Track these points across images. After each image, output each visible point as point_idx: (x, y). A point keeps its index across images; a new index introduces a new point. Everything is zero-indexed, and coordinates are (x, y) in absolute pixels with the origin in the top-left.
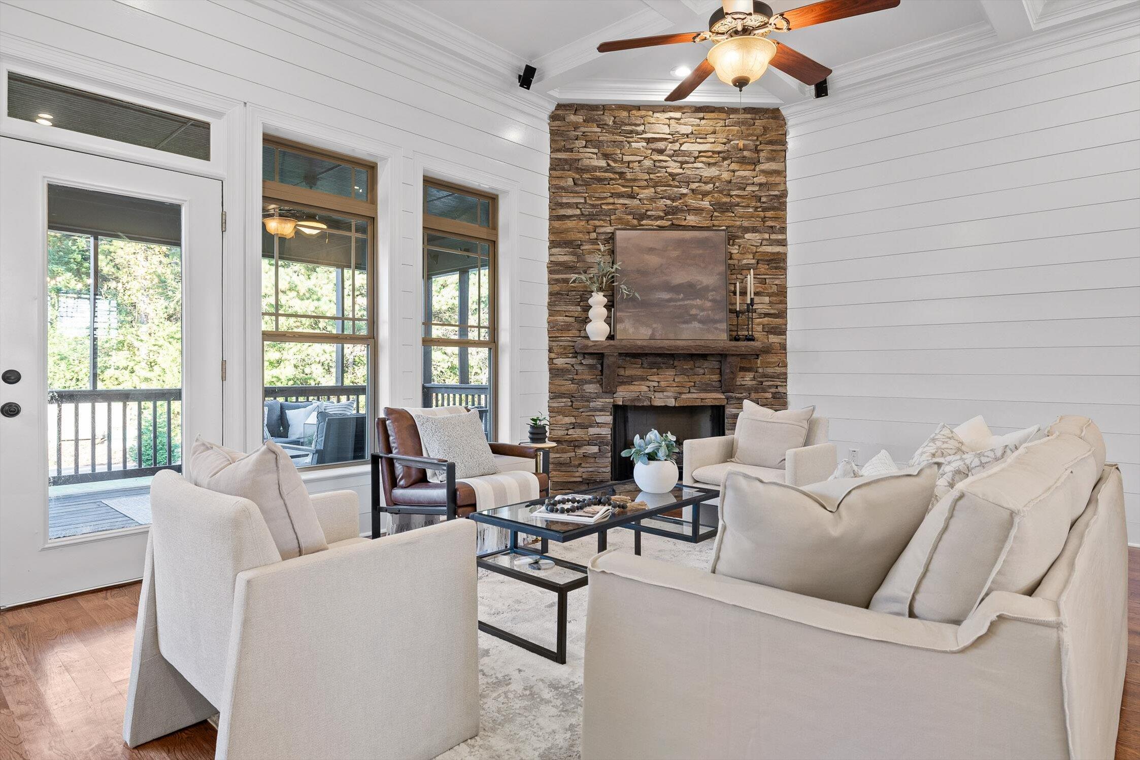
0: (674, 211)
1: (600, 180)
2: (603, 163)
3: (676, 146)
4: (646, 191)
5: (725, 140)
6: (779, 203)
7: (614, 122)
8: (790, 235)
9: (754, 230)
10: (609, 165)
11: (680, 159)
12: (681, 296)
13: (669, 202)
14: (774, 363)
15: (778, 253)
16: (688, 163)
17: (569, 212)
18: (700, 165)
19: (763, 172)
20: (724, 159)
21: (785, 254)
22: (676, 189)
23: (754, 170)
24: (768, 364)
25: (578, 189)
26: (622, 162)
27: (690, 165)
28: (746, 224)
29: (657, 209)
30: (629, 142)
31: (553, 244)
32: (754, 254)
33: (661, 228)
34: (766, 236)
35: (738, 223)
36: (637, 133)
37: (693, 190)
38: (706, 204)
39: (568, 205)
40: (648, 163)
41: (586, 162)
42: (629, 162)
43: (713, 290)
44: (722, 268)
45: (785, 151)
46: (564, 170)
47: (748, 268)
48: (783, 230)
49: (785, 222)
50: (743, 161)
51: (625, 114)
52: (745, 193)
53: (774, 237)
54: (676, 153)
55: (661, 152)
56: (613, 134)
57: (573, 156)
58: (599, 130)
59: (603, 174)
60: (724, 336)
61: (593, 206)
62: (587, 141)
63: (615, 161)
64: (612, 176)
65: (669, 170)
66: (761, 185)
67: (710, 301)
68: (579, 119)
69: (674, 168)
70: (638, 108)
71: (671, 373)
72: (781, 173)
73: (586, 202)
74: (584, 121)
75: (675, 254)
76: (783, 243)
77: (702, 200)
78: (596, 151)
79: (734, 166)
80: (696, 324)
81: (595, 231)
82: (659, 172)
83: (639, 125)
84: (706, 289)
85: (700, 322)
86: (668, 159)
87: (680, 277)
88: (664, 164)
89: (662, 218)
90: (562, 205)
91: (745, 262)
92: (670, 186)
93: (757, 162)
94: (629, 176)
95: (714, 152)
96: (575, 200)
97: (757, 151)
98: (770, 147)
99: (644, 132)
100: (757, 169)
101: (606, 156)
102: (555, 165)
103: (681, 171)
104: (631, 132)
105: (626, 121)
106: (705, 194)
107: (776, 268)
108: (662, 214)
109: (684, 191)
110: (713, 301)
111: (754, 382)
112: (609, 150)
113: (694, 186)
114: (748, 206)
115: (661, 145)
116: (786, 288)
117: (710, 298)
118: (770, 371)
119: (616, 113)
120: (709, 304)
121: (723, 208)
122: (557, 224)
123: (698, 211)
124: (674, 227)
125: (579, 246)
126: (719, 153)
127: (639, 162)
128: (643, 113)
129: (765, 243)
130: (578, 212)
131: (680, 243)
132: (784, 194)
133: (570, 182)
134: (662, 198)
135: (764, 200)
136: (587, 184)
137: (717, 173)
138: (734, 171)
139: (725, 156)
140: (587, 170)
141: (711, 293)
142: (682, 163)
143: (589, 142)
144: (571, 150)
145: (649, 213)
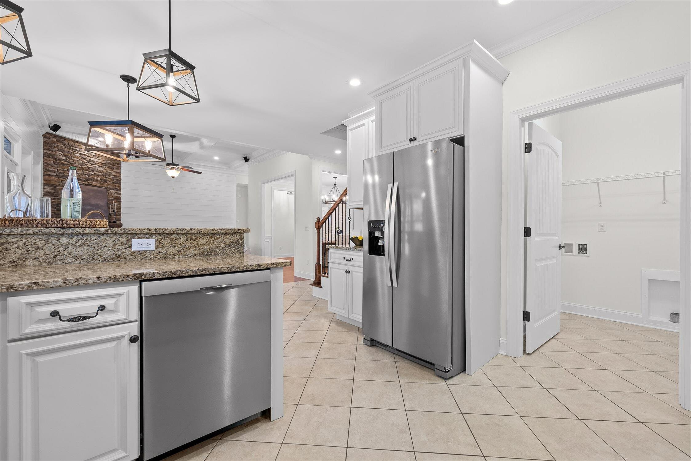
0: (89, 179)
1: (63, 164)
2: (64, 158)
3: (90, 158)
4: (80, 171)
5: (105, 160)
6: (119, 182)
7: (68, 144)
8: (122, 192)
9: (112, 189)
10: (66, 159)
11: (91, 163)
12: (95, 208)
13: (87, 176)
15: (119, 197)
16: (93, 164)
17: (52, 174)
18: (98, 166)
19: (115, 172)
20: (104, 166)
21: (121, 197)
22: (90, 173)
23: (112, 171)
25: (55, 166)
26: (71, 159)
27: (95, 166)
28: (110, 187)
29: (84, 178)
30: (74, 153)
31: (45, 185)
32: (113, 196)
33: (85, 185)
34: (116, 191)
35: (108, 186)
36: (77, 151)
37: (95, 174)
38: (99, 179)
39: (51, 171)
40: (80, 162)
41: (59, 157)
42: (74, 160)
43: (104, 207)
44: (106, 200)
45: (120, 167)
46: (50, 158)
47: (112, 201)
48: (120, 190)
49: (120, 188)
50: (109, 168)
51: (72, 143)
52: (111, 178)
53: (118, 192)
54: (90, 161)
55: (85, 159)
56: (68, 148)
57: (53, 153)
58: (63, 146)
59: (65, 162)
61: (61, 173)
62: (58, 149)
63: (69, 158)
64: (68, 164)
65: (88, 166)
66: (114, 176)
68: (55, 140)
69: (89, 165)
70: (77, 142)
72: (120, 173)
73: (58, 171)
74: (57, 141)
75: (92, 194)
76: (120, 194)
77: (97, 177)
78: (62, 153)
79: (107, 168)
81: (61, 182)
82: (84, 166)
83: (77, 148)
84: (102, 206)
86: (87, 162)
87: (93, 202)
88: (86, 163)
89: (85, 181)
90: (49, 171)
91: (111, 198)
92: (88, 171)
93: (113, 169)
94: (74, 165)
95: (101, 163)
96: (54, 170)
97: (113, 165)
98: (117, 165)
99: (79, 151)
100: (113, 171)
101: (65, 156)
102: (45, 155)
103: (91, 167)
104: (75, 150)
105: (73, 146)
106: (99, 176)
107: (119, 201)
108: (85, 180)
109: (93, 174)
110: (104, 210)
112: (67, 154)
113: (96, 172)
114: (111, 182)
115: (85, 157)
116: (121, 207)
119: (70, 142)
121: (104, 181)
122: (47, 177)
123: (97, 181)
124: (89, 185)
125: (55, 187)
126: (103, 163)
127: (77, 161)
128: (79, 144)
129: (115, 193)
130: (55, 174)
131: (93, 190)
132: (121, 180)
133: (52, 163)
134: (85, 174)
135: (115, 180)
136: (58, 164)
137: (102, 170)
138: (107, 170)
139: (105, 165)
140: (59, 159)
142: (92, 164)
143: (59, 150)
144: (52, 151)
145: (81, 179)
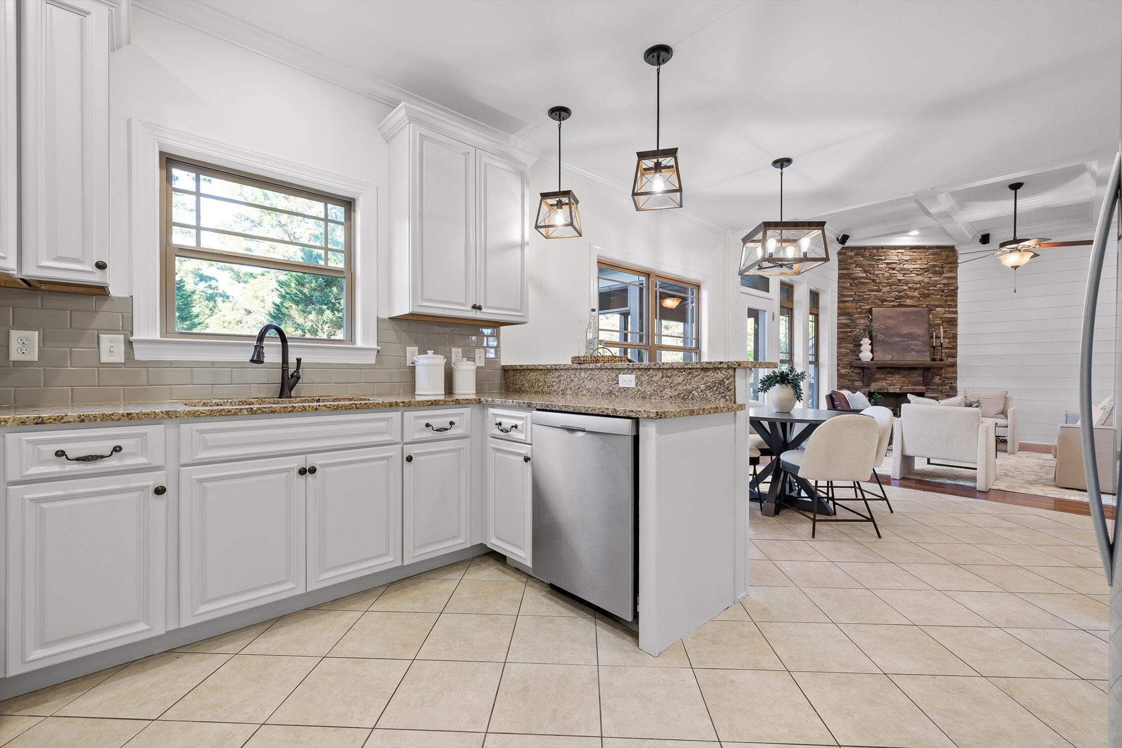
0: (900, 297)
1: (863, 283)
2: (864, 275)
3: (901, 266)
4: (886, 288)
5: (926, 263)
6: (953, 293)
7: (870, 255)
8: (959, 309)
9: (941, 306)
10: (867, 276)
11: (903, 272)
12: (906, 339)
13: (897, 293)
14: (950, 372)
15: (954, 318)
16: (907, 274)
17: (848, 299)
18: (914, 275)
19: (945, 277)
20: (926, 272)
21: (957, 318)
22: (901, 287)
23: (941, 277)
24: (948, 372)
25: (852, 288)
26: (874, 274)
27: (909, 275)
28: (937, 303)
29: (891, 297)
30: (877, 265)
31: (839, 315)
32: (941, 318)
33: (894, 306)
34: (947, 309)
35: (933, 303)
36: (882, 260)
37: (909, 287)
38: (916, 294)
39: (848, 296)
40: (887, 274)
41: (857, 275)
42: (877, 274)
43: (922, 337)
44: (926, 326)
45: (957, 267)
46: (845, 279)
47: (939, 325)
48: (956, 306)
49: (957, 302)
50: (935, 273)
51: (876, 251)
52: (937, 288)
53: (951, 309)
54: (902, 269)
55: (894, 269)
56: (869, 260)
57: (850, 271)
58: (863, 259)
59: (865, 280)
60: (928, 359)
61: (859, 296)
62: (856, 265)
63: (870, 274)
64: (869, 281)
65: (898, 278)
66: (944, 284)
67: (921, 342)
68: (853, 254)
69: (900, 277)
70: (882, 248)
71: (898, 376)
72: (955, 278)
73: (855, 294)
74: (855, 255)
75: (902, 319)
76: (956, 313)
77: (914, 292)
78: (861, 269)
79: (930, 275)
80: (914, 353)
81: (860, 308)
82: (892, 279)
83: (882, 256)
84: (919, 336)
85: (916, 352)
86: (897, 272)
87: (905, 330)
88: (895, 275)
89: (893, 301)
90: (844, 296)
91: (936, 322)
92: (898, 285)
93: (941, 273)
94: (878, 281)
95: (920, 269)
96: (850, 293)
97: (942, 267)
98: (950, 266)
99: (885, 259)
100: (942, 276)
101: (865, 272)
102: (841, 277)
103: (904, 278)
104: (879, 260)
105: (876, 255)
106: (916, 289)
107: (952, 325)
108: (894, 299)
109: (906, 288)
110: (923, 341)
111: (940, 381)
112: (868, 269)
113: (911, 285)
114: (938, 295)
115: (894, 266)
116: (957, 335)
117: (921, 340)
118: (948, 375)
119: (871, 251)
120: (920, 343)
121: (925, 296)
122: (841, 305)
123: (912, 297)
124: (900, 306)
125: (852, 316)
126: (923, 269)
127: (882, 274)
128: (885, 250)
129: (946, 312)
130: (852, 299)
131: (905, 313)
132: (957, 288)
133: (848, 284)
134: (894, 291)
135: (946, 291)
136: (856, 285)
137: (922, 279)
138: (930, 278)
139: (926, 270)
140: (857, 278)
141: (922, 338)
142: (904, 274)
143: (857, 265)
144: (849, 269)
145: (887, 299)
